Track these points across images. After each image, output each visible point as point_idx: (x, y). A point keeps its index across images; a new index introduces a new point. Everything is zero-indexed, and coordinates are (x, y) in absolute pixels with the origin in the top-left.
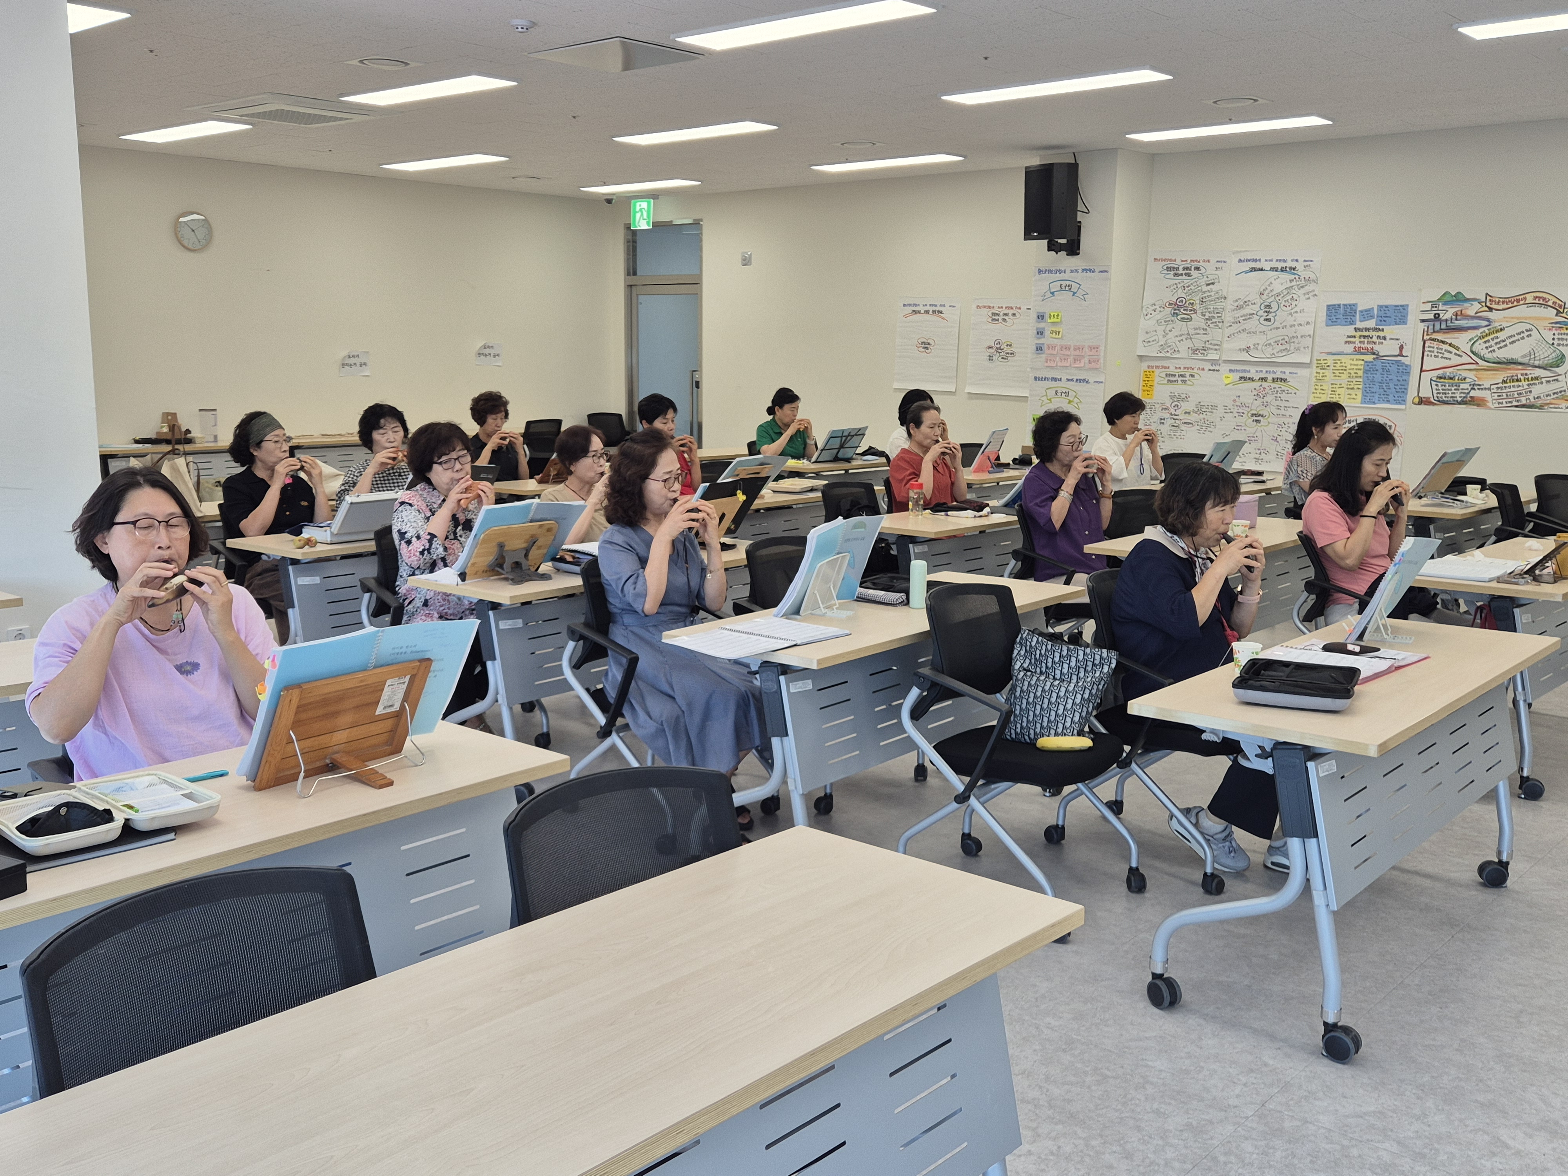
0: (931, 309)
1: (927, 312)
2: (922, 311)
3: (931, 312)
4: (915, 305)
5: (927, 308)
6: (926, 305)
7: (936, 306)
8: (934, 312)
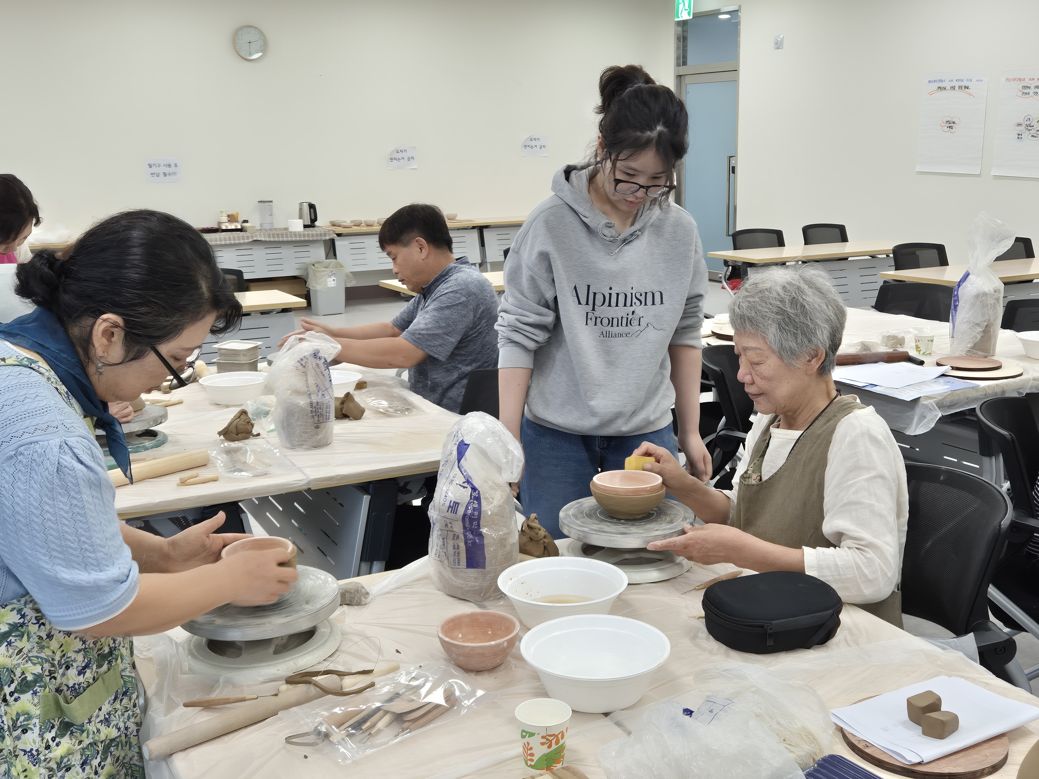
0: (957, 85)
1: (953, 88)
2: (948, 88)
3: (957, 88)
4: (941, 81)
5: (952, 84)
6: (952, 80)
7: (962, 81)
8: (960, 87)
